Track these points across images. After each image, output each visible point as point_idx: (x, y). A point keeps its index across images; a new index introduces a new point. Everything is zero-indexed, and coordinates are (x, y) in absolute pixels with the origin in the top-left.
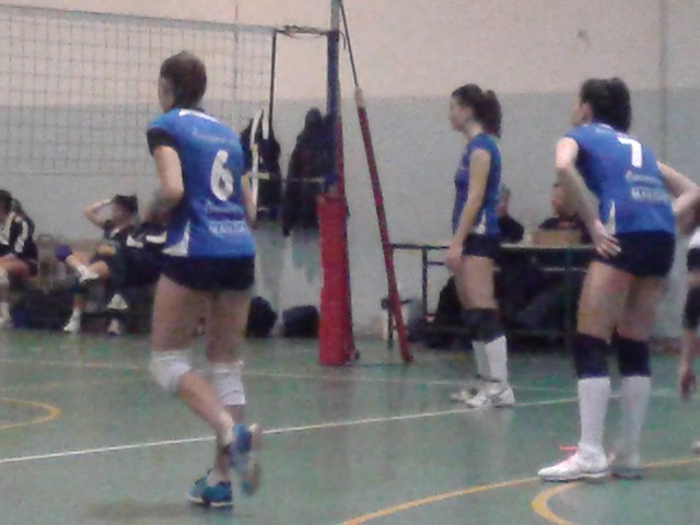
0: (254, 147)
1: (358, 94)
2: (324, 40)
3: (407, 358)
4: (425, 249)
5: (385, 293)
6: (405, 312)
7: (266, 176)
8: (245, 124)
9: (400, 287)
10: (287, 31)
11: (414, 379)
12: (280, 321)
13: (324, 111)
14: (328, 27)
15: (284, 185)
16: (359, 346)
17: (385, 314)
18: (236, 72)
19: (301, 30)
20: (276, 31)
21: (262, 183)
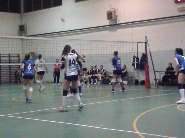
0: (135, 59)
1: (150, 51)
2: (145, 43)
3: (158, 87)
4: (160, 72)
5: (154, 78)
6: (157, 81)
7: (137, 62)
8: (134, 56)
9: (156, 77)
10: (139, 42)
11: (159, 90)
12: (140, 82)
13: (145, 53)
14: (145, 42)
15: (140, 64)
16: (151, 86)
17: (154, 81)
18: (132, 48)
19: (141, 42)
20: (138, 42)
21: (136, 63)
